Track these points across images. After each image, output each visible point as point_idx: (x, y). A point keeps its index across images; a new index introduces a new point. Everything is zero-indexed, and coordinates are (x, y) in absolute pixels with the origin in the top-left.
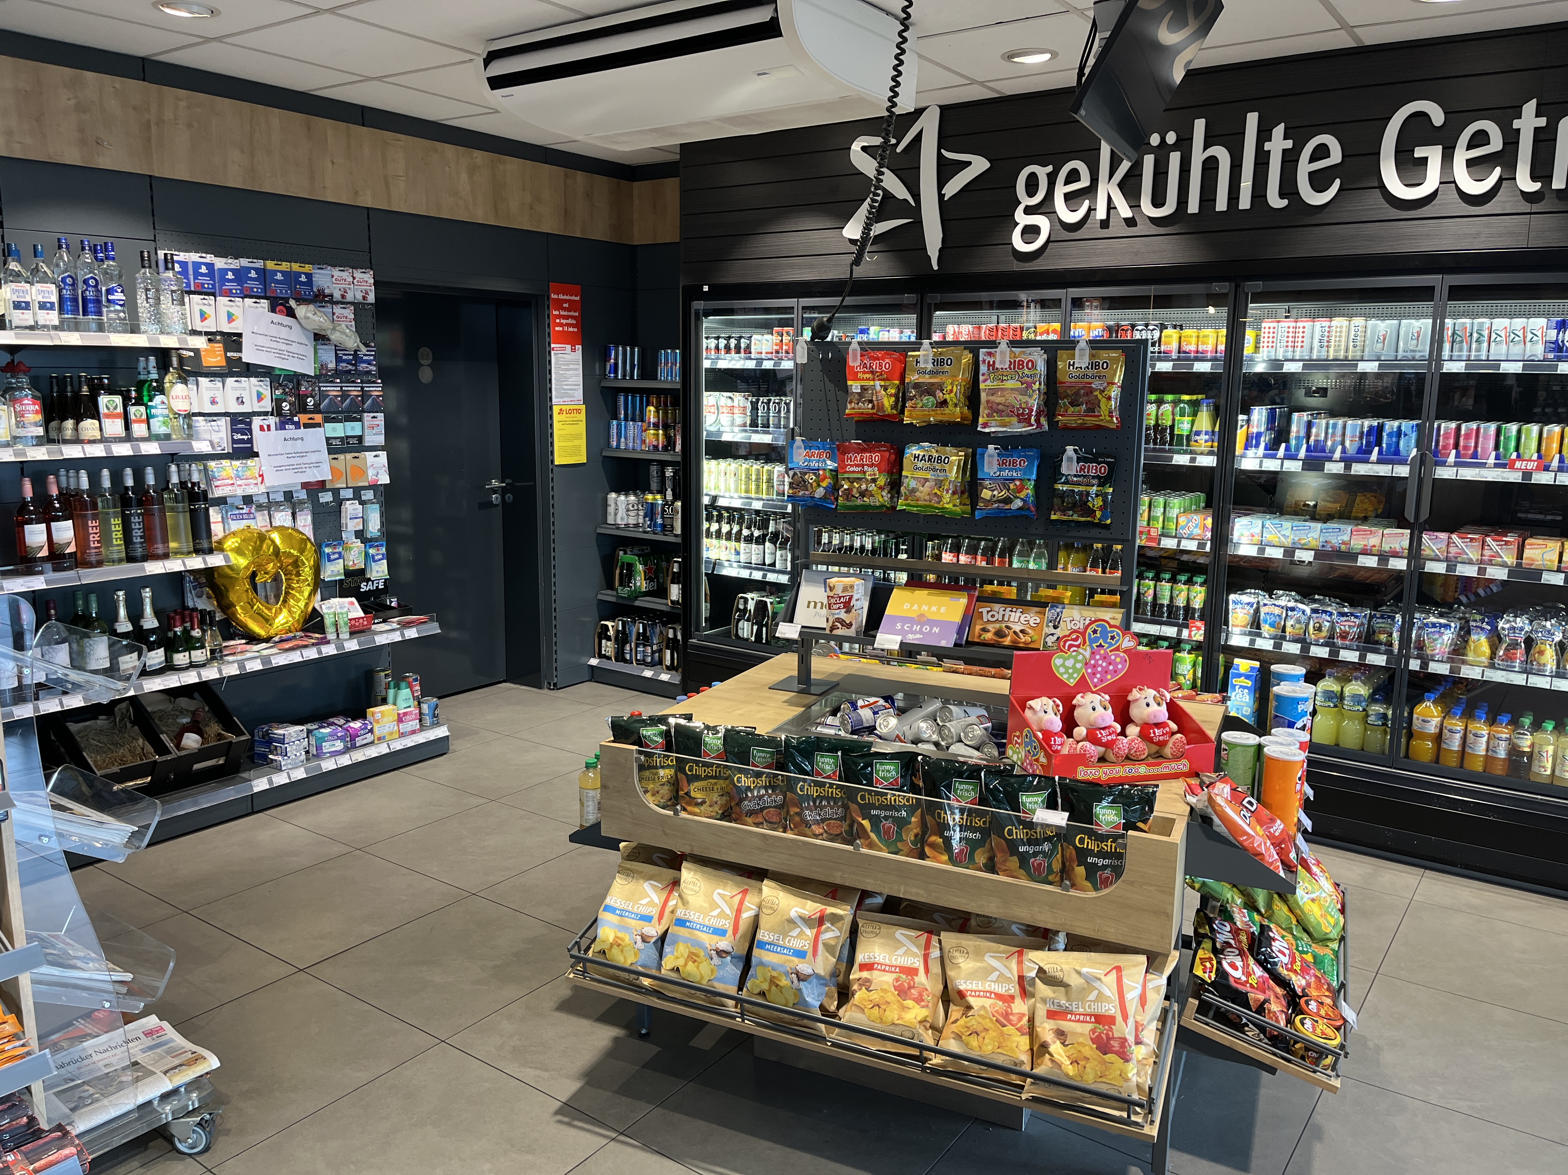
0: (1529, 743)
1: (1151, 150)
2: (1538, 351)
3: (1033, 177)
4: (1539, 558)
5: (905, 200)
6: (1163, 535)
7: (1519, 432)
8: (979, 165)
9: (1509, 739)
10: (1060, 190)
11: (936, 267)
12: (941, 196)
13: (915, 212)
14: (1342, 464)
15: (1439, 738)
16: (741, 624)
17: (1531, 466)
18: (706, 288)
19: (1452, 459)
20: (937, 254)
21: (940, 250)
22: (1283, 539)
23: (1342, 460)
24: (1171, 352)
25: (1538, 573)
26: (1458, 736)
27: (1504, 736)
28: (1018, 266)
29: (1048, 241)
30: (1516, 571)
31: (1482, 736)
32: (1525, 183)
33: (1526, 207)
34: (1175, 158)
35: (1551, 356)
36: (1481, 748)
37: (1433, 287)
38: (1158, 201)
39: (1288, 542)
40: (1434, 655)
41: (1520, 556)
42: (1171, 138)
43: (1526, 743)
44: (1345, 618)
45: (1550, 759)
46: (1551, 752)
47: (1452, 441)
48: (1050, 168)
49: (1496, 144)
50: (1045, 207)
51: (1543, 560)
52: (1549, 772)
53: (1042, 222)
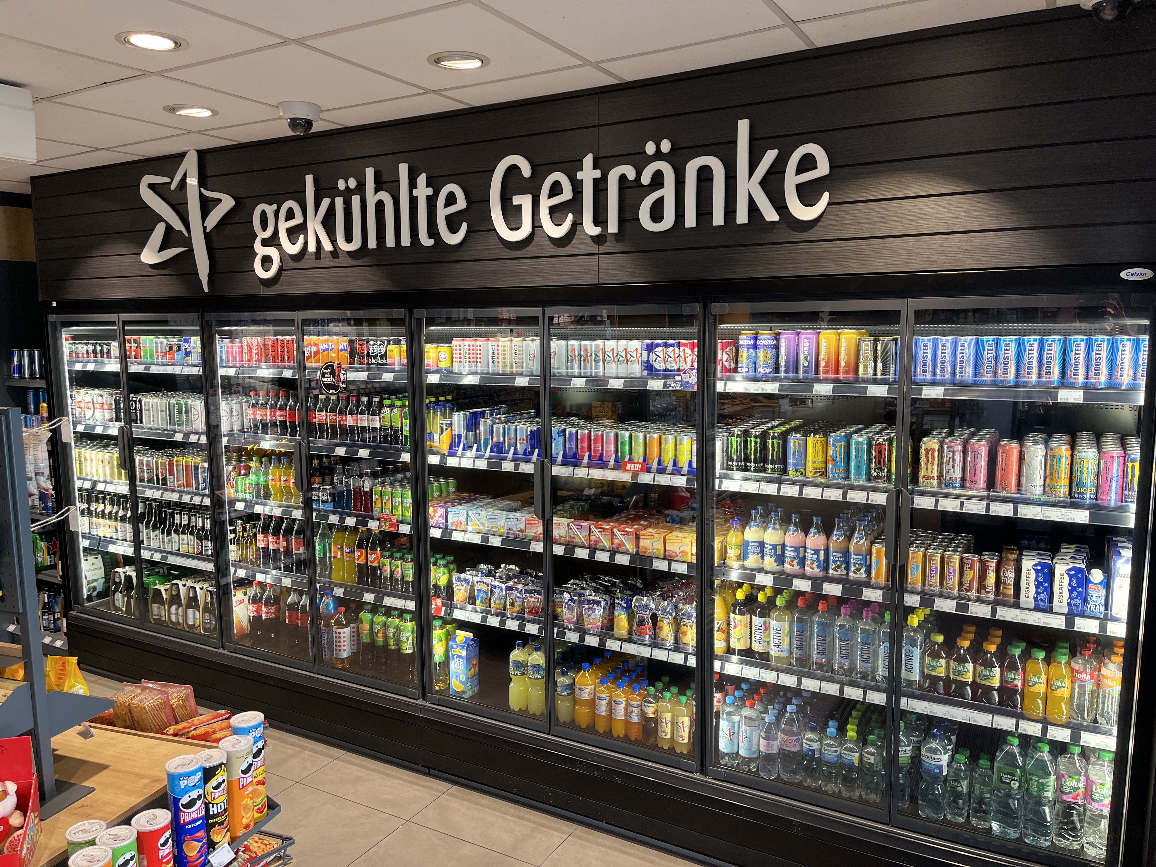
0: (653, 710)
1: (340, 193)
2: (636, 370)
3: (264, 214)
4: (650, 547)
5: (180, 231)
6: (399, 522)
7: (630, 437)
8: (227, 203)
9: (640, 706)
10: (284, 226)
11: (206, 290)
12: (205, 228)
13: (187, 242)
14: (513, 463)
15: (593, 703)
16: (116, 595)
17: (638, 467)
18: (54, 304)
19: (585, 460)
20: (207, 279)
21: (209, 275)
22: (481, 527)
23: (513, 460)
24: (393, 364)
25: (651, 559)
26: (604, 703)
27: (635, 703)
28: (263, 291)
29: (281, 269)
30: (635, 557)
31: (621, 703)
32: (591, 229)
33: (594, 248)
34: (356, 200)
35: (645, 373)
36: (620, 713)
37: (538, 317)
38: (349, 239)
39: (484, 529)
40: (589, 630)
41: (637, 545)
42: (352, 183)
43: (650, 710)
44: (530, 595)
45: (669, 725)
46: (669, 719)
47: (586, 445)
48: (274, 207)
49: (567, 194)
50: (272, 241)
51: (653, 548)
52: (669, 736)
53: (272, 252)
